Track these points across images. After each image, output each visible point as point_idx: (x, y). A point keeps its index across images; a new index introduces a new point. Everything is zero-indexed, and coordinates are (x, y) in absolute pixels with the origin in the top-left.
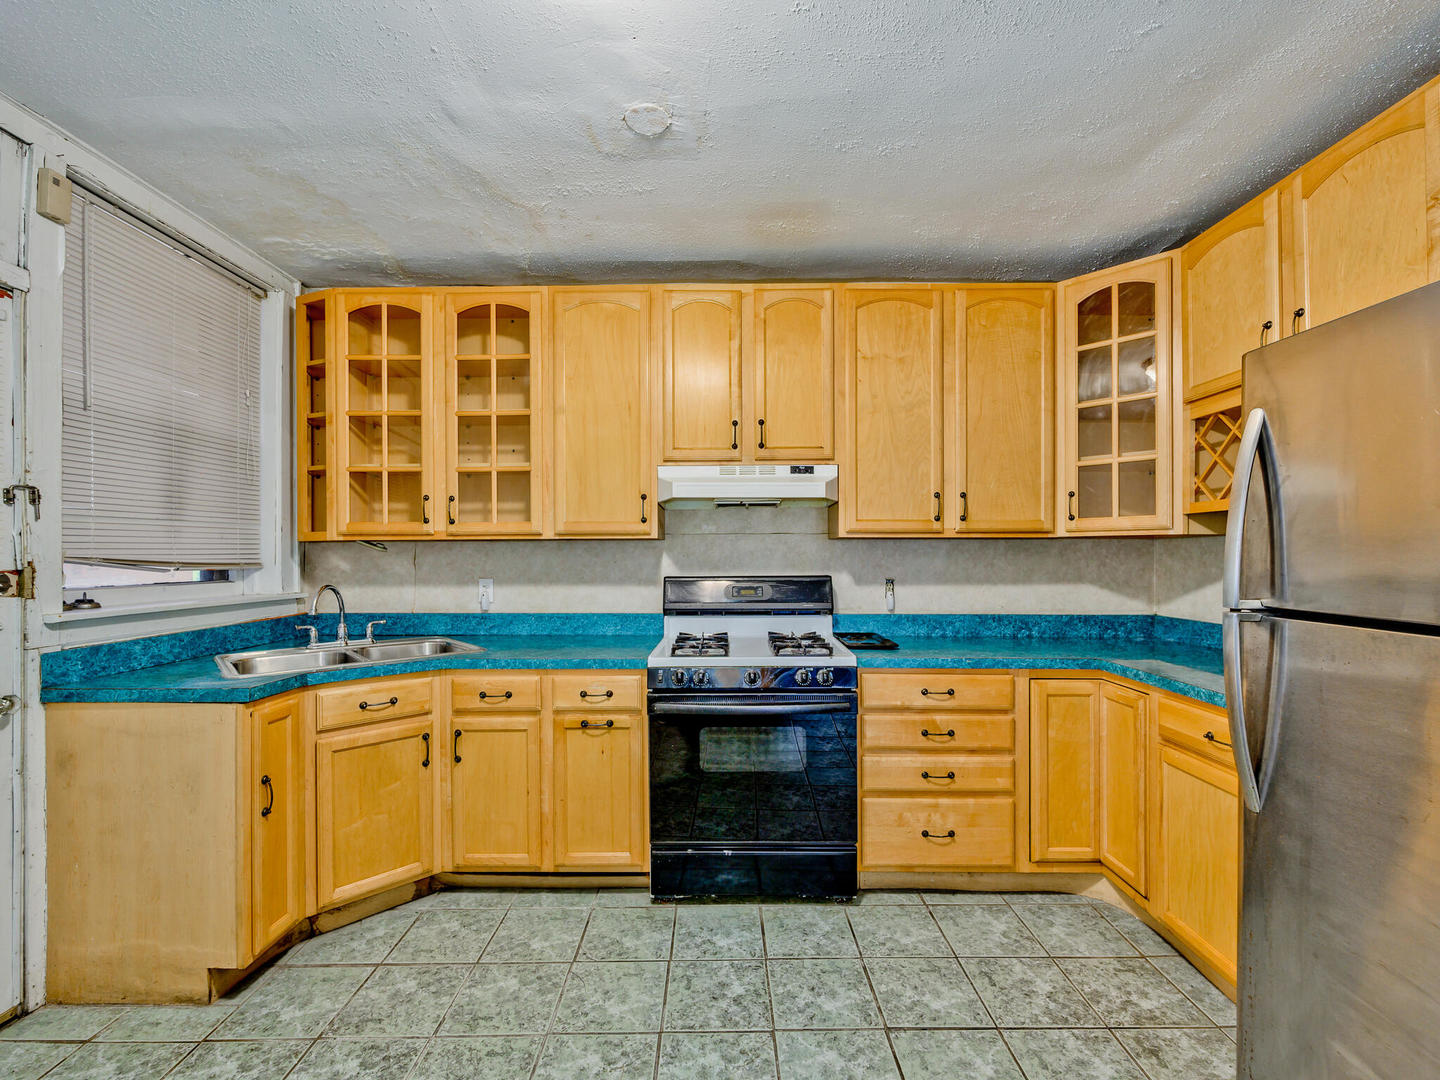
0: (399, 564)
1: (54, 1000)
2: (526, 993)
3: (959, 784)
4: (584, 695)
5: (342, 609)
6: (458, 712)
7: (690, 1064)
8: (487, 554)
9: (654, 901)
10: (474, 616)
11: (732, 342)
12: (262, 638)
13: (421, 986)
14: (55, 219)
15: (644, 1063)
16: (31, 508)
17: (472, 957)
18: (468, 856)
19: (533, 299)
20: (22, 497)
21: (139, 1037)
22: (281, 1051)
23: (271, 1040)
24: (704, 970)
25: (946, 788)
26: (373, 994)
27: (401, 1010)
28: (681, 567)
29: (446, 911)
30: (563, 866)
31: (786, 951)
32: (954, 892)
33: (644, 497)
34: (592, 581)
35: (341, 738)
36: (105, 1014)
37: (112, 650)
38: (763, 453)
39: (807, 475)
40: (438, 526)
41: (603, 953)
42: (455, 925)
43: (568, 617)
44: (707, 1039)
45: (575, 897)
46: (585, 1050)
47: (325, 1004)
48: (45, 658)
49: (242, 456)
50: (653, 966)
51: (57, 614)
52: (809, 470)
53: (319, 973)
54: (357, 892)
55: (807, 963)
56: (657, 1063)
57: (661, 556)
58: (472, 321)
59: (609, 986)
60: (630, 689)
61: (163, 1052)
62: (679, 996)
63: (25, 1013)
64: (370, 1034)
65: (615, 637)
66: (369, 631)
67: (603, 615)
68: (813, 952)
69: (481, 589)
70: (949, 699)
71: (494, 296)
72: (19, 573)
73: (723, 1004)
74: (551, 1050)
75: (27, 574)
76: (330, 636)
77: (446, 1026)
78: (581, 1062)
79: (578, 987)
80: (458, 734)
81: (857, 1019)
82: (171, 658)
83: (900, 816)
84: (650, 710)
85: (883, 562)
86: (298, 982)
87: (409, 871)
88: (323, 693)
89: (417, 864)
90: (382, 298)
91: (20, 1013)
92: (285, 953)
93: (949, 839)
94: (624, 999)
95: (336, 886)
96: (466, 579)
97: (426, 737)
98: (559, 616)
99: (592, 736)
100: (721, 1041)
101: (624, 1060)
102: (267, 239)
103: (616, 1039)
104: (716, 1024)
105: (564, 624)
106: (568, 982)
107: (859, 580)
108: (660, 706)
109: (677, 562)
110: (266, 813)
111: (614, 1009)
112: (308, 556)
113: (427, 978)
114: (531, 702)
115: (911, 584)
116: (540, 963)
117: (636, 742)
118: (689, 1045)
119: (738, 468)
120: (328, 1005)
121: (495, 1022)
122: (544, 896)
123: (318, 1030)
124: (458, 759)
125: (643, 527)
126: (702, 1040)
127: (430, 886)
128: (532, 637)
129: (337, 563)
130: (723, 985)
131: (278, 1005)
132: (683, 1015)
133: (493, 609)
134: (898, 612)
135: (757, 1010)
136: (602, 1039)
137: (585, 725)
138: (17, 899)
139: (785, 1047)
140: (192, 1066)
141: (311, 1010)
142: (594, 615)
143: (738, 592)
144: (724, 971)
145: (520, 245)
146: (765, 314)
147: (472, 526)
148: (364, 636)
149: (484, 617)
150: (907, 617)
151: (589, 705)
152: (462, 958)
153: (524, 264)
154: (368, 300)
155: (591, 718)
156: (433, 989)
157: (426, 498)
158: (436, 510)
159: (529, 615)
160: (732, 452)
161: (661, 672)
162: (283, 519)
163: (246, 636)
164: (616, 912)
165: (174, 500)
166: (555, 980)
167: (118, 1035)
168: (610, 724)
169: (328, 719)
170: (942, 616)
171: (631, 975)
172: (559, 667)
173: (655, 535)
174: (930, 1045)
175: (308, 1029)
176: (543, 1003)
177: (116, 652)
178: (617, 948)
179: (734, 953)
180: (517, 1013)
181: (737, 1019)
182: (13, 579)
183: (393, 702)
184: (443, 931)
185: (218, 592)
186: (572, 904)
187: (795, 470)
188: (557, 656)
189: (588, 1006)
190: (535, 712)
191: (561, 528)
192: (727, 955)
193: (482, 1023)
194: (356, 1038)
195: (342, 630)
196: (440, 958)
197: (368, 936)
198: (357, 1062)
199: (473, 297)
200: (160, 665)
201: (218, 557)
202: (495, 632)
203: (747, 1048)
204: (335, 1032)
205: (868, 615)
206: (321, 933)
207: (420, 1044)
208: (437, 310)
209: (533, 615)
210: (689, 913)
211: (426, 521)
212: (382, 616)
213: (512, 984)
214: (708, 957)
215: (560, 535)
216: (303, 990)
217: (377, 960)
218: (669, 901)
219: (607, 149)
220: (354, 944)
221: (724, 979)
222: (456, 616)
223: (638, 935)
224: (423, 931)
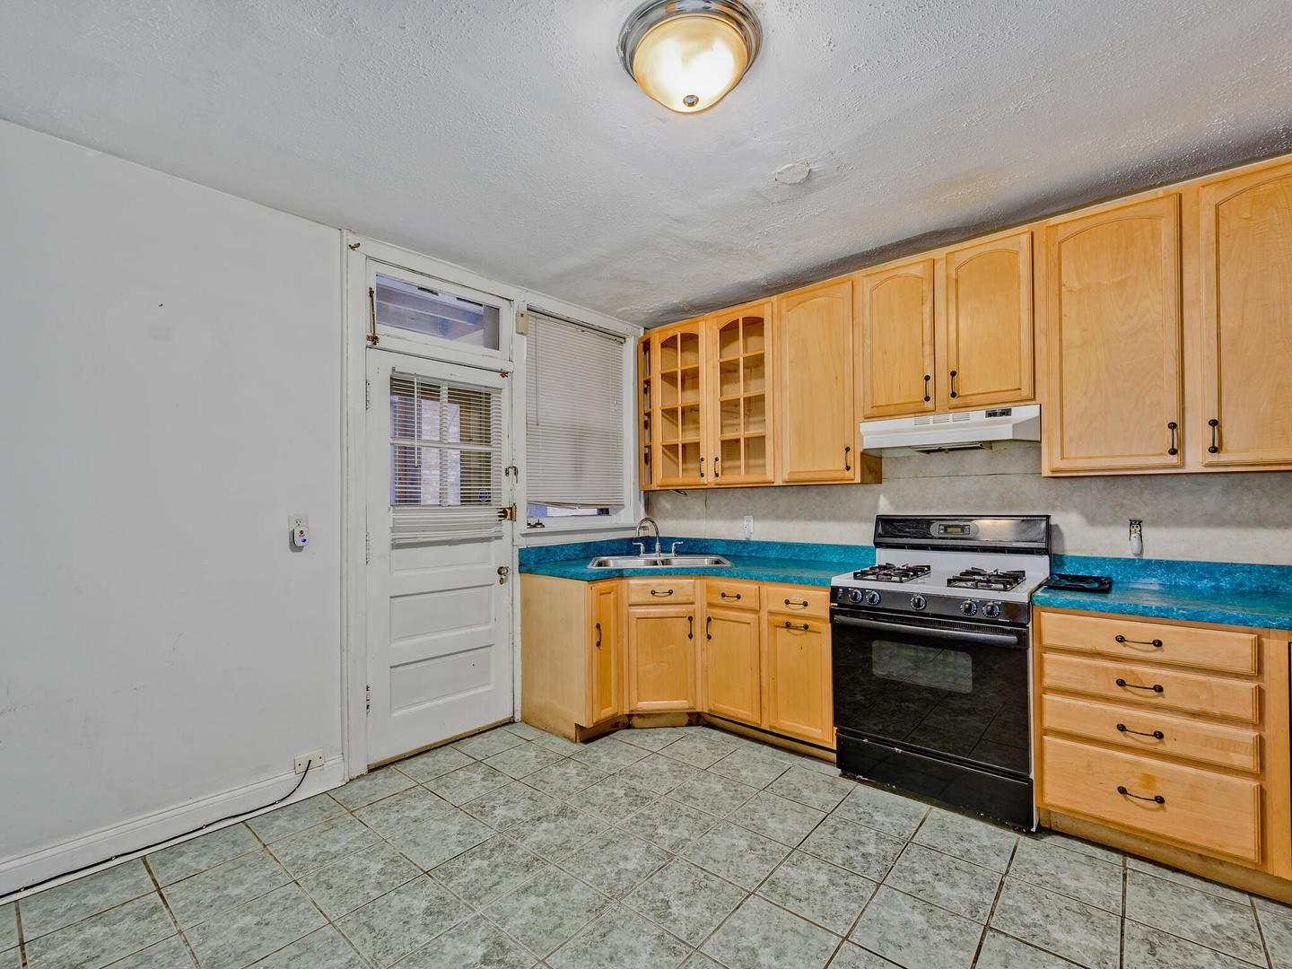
0: (697, 505)
1: (524, 721)
2: (724, 795)
3: (1168, 746)
4: (787, 602)
5: (657, 533)
6: (711, 605)
7: (803, 873)
8: (749, 498)
9: (841, 776)
10: (741, 542)
11: (924, 306)
12: (622, 550)
13: (670, 770)
14: (522, 334)
15: (773, 859)
16: (515, 477)
17: (704, 766)
18: (716, 704)
19: (765, 308)
20: (511, 471)
21: (547, 747)
22: (594, 773)
23: (593, 768)
24: (852, 829)
25: (1151, 748)
26: (645, 765)
27: (655, 777)
28: (897, 508)
29: (702, 737)
30: (774, 728)
31: (933, 844)
32: (1176, 870)
33: (848, 450)
34: (822, 519)
35: (641, 611)
36: (539, 733)
37: (548, 549)
38: (955, 401)
39: (1004, 417)
40: (709, 479)
41: (785, 792)
42: (703, 746)
43: (804, 546)
44: (826, 866)
45: (786, 755)
46: (741, 837)
47: (622, 762)
48: (520, 550)
49: (611, 441)
50: (815, 812)
51: (524, 529)
52: (1006, 412)
53: (625, 746)
54: (651, 707)
55: (946, 858)
56: (782, 863)
57: (879, 497)
58: (728, 333)
59: (776, 811)
60: (819, 603)
61: (552, 756)
62: (822, 835)
63: (514, 722)
64: (635, 782)
65: (839, 563)
66: (673, 548)
67: (830, 545)
68: (958, 853)
69: (745, 523)
70: (1155, 651)
71: (739, 313)
72: (511, 509)
73: (852, 853)
74: (721, 828)
75: (514, 509)
76: (649, 550)
77: (672, 793)
78: (735, 841)
79: (757, 805)
80: (709, 620)
81: (963, 909)
82: (574, 557)
83: (1089, 765)
84: (832, 620)
85: (1126, 502)
86: (615, 746)
87: (680, 704)
88: (632, 582)
89: (685, 701)
90: (677, 330)
91: (511, 722)
92: (614, 732)
93: (1155, 805)
94: (782, 822)
95: (639, 700)
96: (736, 516)
97: (690, 619)
98: (797, 545)
99: (793, 634)
100: (835, 872)
101: (762, 852)
102: (620, 310)
103: (763, 840)
104: (838, 861)
105: (800, 551)
106: (753, 799)
107: (1092, 521)
108: (838, 618)
109: (892, 503)
110: (598, 644)
111: (772, 824)
112: (649, 499)
113: (675, 768)
114: (753, 604)
115: (1166, 526)
116: (741, 783)
117: (823, 643)
118: (809, 861)
119: (931, 418)
120: (623, 762)
121: (698, 802)
122: (765, 747)
123: (613, 772)
124: (709, 637)
125: (848, 474)
126: (822, 865)
127: (697, 719)
128: (778, 559)
129: (664, 504)
130: (860, 842)
131: (602, 754)
132: (818, 846)
133: (754, 538)
134: (1146, 556)
135: (876, 867)
136: (755, 836)
137: (788, 626)
138: (511, 666)
139: (883, 896)
140: (560, 766)
141: (614, 761)
142: (823, 545)
143: (945, 531)
144: (868, 835)
145: (756, 273)
146: (957, 274)
147: (729, 479)
148: (671, 552)
149: (747, 543)
150: (1159, 563)
151: (790, 611)
152: (698, 764)
153: (763, 283)
154: (670, 334)
155: (794, 622)
156: (675, 774)
157: (702, 460)
158: (709, 467)
159: (776, 543)
160: (923, 406)
161: (841, 590)
162: (634, 477)
163: (612, 547)
164: (808, 772)
165: (578, 469)
166: (745, 795)
167: (540, 743)
168: (806, 627)
169: (635, 599)
170: (1215, 564)
171: (796, 811)
172: (771, 580)
173: (858, 480)
174: (1025, 957)
175: (610, 769)
176: (731, 804)
177: (550, 550)
178: (796, 793)
179: (885, 828)
180: (713, 803)
181: (857, 865)
182: (509, 511)
183: (670, 592)
184: (695, 747)
185: (605, 521)
186: (781, 758)
187: (991, 414)
188: (771, 572)
189: (757, 815)
190: (756, 611)
191: (786, 477)
192: (878, 827)
193: (691, 799)
194: (628, 781)
195: (657, 547)
196: (686, 760)
197: (656, 737)
198: (624, 792)
199: (728, 315)
200: (568, 560)
201: (603, 502)
202: (754, 554)
203: (852, 883)
204: (620, 775)
205: (1104, 559)
206: (634, 728)
207: (656, 796)
208: (708, 330)
209: (779, 543)
210: (865, 793)
211: (702, 475)
212: (681, 539)
213: (719, 787)
214: (861, 822)
215: (787, 482)
216: (615, 752)
217: (655, 750)
218: (854, 778)
219: (775, 200)
220: (647, 738)
221: (864, 840)
222: (730, 541)
223: (817, 790)
224: (685, 744)
